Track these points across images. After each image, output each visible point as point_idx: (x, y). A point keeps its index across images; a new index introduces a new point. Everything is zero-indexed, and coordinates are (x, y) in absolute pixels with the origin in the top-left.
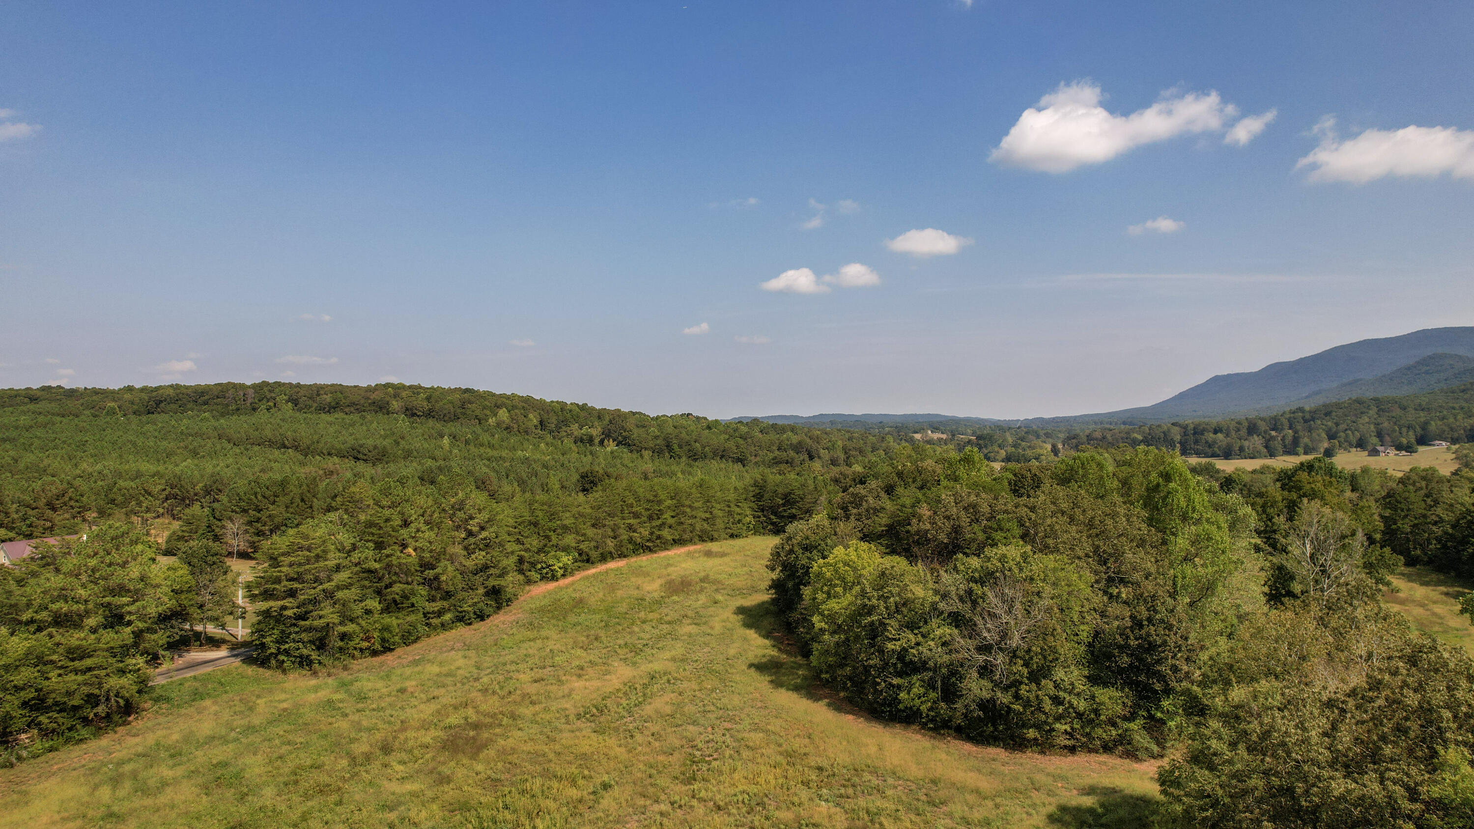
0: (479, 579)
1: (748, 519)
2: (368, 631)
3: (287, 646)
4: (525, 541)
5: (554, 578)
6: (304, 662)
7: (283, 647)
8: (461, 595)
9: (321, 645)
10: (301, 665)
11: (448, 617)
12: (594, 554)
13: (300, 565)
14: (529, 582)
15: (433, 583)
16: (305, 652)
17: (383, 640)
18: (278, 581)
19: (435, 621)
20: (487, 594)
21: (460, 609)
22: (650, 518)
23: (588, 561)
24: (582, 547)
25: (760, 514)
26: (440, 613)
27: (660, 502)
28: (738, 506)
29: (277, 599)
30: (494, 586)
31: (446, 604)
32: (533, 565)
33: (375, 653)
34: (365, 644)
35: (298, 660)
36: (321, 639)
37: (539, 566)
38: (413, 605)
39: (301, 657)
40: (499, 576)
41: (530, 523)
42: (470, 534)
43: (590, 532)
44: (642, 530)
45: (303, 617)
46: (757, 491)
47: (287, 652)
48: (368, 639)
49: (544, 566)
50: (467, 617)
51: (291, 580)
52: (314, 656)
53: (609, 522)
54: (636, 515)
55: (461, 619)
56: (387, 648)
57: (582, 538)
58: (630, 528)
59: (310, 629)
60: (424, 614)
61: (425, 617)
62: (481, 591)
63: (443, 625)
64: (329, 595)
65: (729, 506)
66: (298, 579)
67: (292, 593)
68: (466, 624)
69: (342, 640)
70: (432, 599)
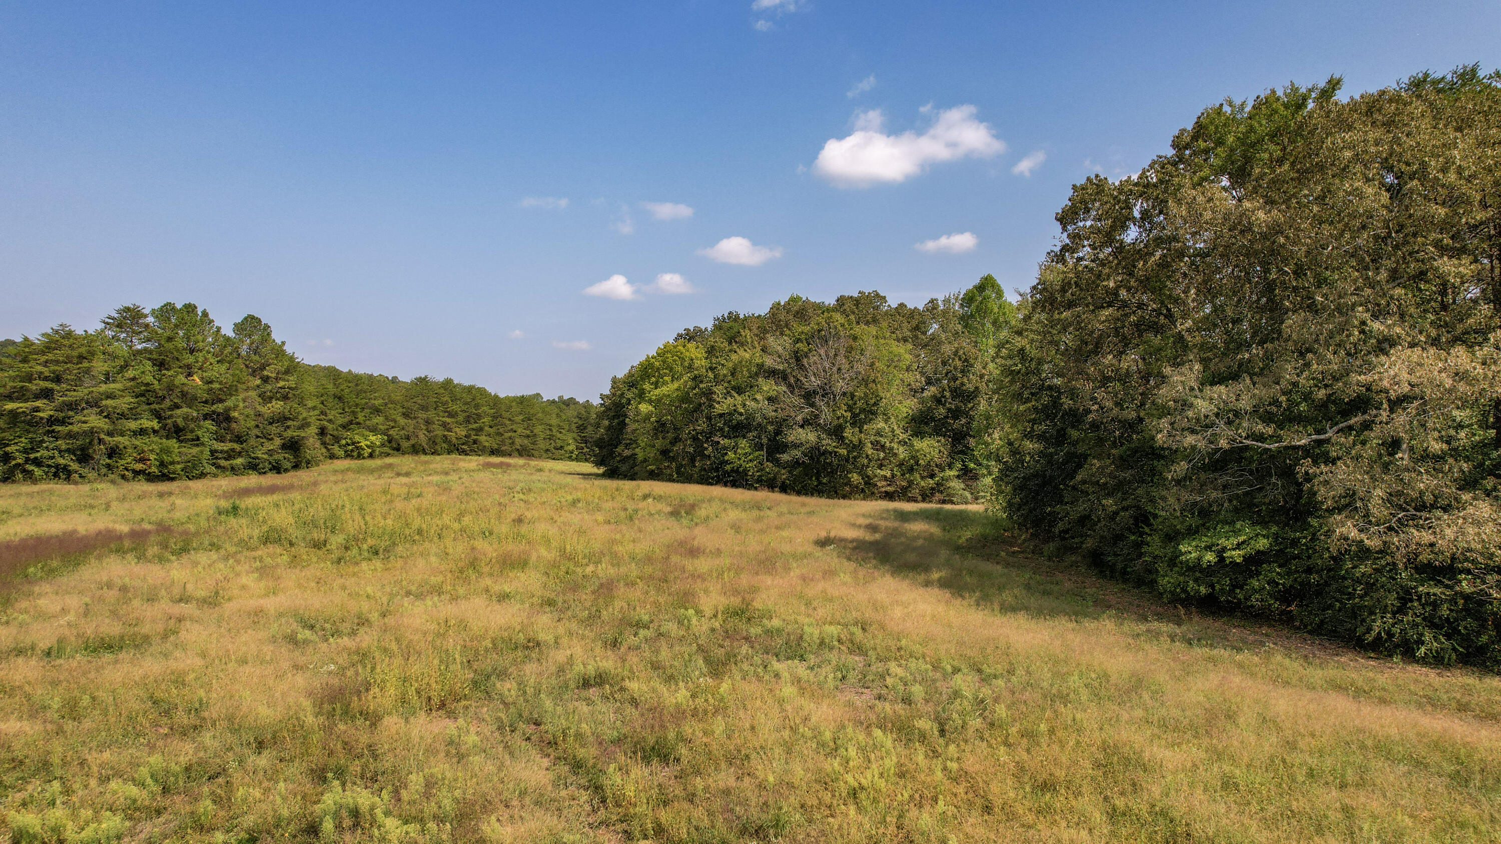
0: (273, 429)
1: (571, 448)
2: (143, 452)
3: (38, 455)
4: (328, 412)
5: (360, 456)
6: (62, 473)
7: (32, 456)
8: (252, 442)
9: (84, 458)
10: (56, 475)
11: (239, 461)
12: (405, 444)
13: (57, 362)
14: (332, 457)
15: (222, 420)
16: (62, 461)
17: (162, 464)
18: (29, 378)
19: (223, 463)
20: (284, 447)
21: (253, 455)
22: (467, 420)
23: (398, 449)
24: (391, 432)
25: (583, 445)
26: (230, 455)
27: (477, 406)
28: (561, 433)
29: (26, 401)
30: (292, 438)
31: (237, 447)
32: (337, 439)
33: (151, 478)
34: (139, 466)
35: (53, 470)
36: (83, 449)
37: (344, 442)
38: (198, 439)
39: (57, 466)
40: (299, 428)
41: (335, 396)
42: (266, 380)
43: (402, 421)
44: (457, 429)
45: (62, 422)
46: (580, 422)
47: (37, 463)
48: (142, 460)
49: (349, 441)
50: (261, 466)
51: (46, 379)
52: (74, 466)
53: (422, 415)
54: (451, 415)
55: (253, 466)
56: (165, 477)
57: (392, 424)
58: (444, 425)
59: (70, 435)
60: (211, 451)
61: (213, 455)
62: (278, 442)
63: (233, 469)
64: (93, 403)
65: (550, 430)
66: (58, 379)
67: (47, 394)
68: (260, 473)
69: (110, 457)
70: (221, 439)
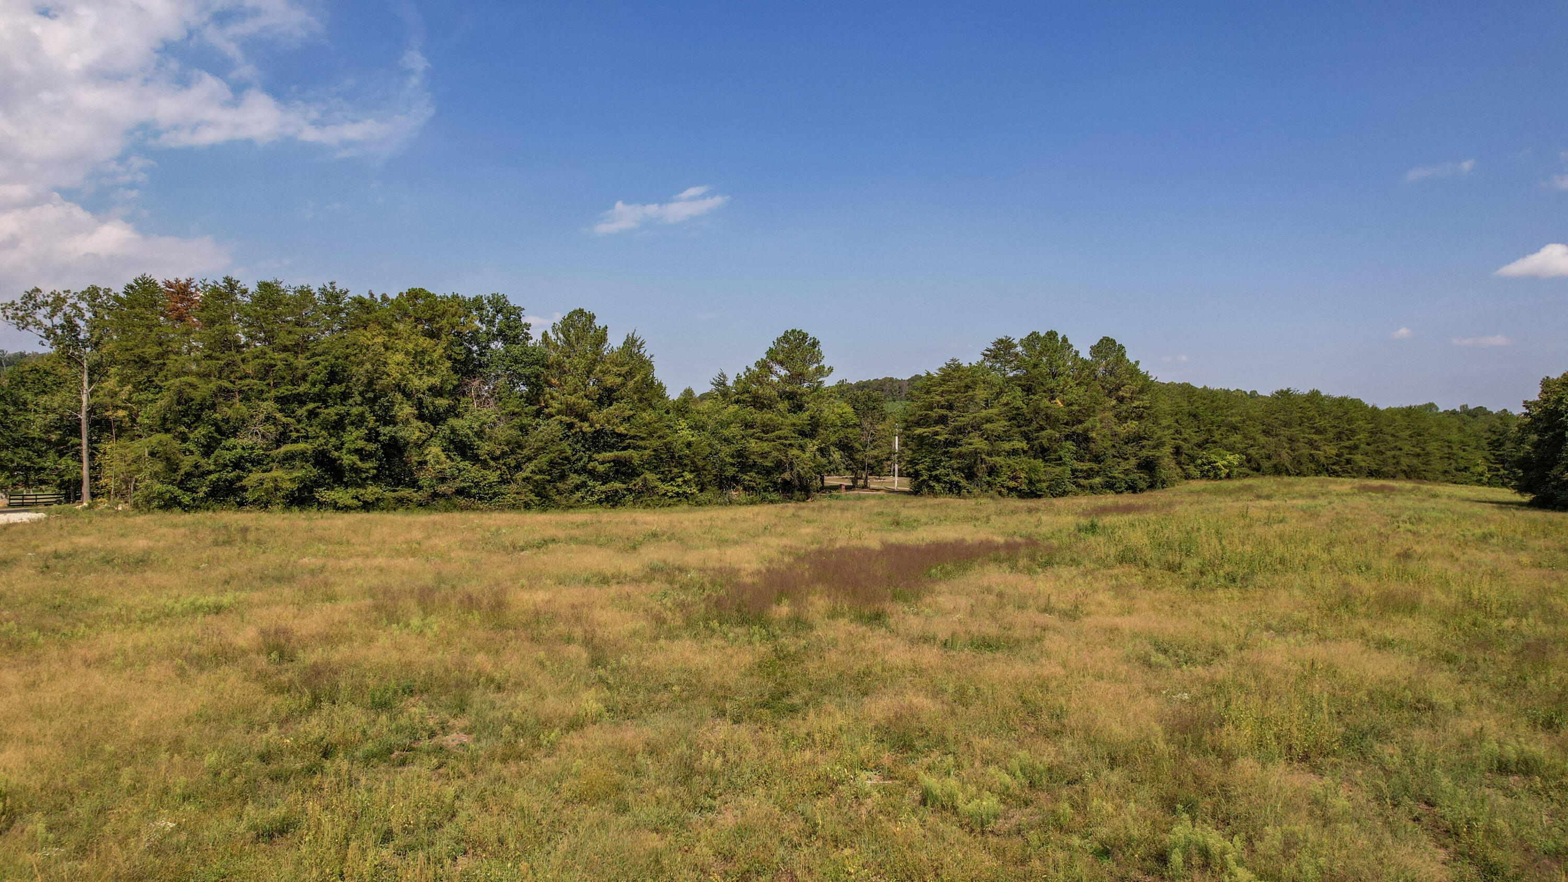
0: (1129, 449)
1: (1480, 469)
2: (1015, 470)
3: (938, 472)
4: (1183, 430)
5: (1216, 477)
6: (954, 489)
7: (934, 473)
8: (1109, 461)
9: (970, 476)
10: (950, 490)
11: (1097, 480)
12: (1266, 464)
13: (950, 392)
14: (1188, 477)
15: (1083, 439)
16: (955, 478)
17: (1031, 482)
18: (930, 407)
19: (1083, 482)
20: (1140, 466)
21: (1110, 475)
22: (1339, 437)
23: (1258, 470)
24: (1250, 451)
25: (1498, 466)
26: (1089, 474)
27: (1350, 421)
28: (1464, 450)
29: (929, 426)
30: (1148, 457)
31: (1095, 466)
32: (1192, 459)
33: (1022, 495)
34: (1012, 484)
35: (948, 486)
36: (970, 468)
37: (1199, 462)
38: (1061, 459)
39: (951, 482)
40: (1154, 448)
41: (1190, 414)
42: (1121, 400)
43: (1262, 439)
44: (1326, 448)
45: (954, 444)
46: (1494, 437)
47: (937, 479)
48: (1015, 478)
49: (1205, 461)
50: (1118, 485)
51: (942, 407)
52: (963, 483)
53: (1285, 432)
54: (1318, 431)
55: (1111, 486)
56: (1033, 494)
57: (1251, 442)
58: (1311, 443)
59: (960, 456)
60: (1072, 470)
61: (1073, 474)
62: (1133, 461)
63: (1091, 487)
64: (977, 427)
65: (1449, 447)
66: (950, 407)
67: (943, 420)
68: (1117, 493)
69: (989, 475)
70: (1080, 459)
